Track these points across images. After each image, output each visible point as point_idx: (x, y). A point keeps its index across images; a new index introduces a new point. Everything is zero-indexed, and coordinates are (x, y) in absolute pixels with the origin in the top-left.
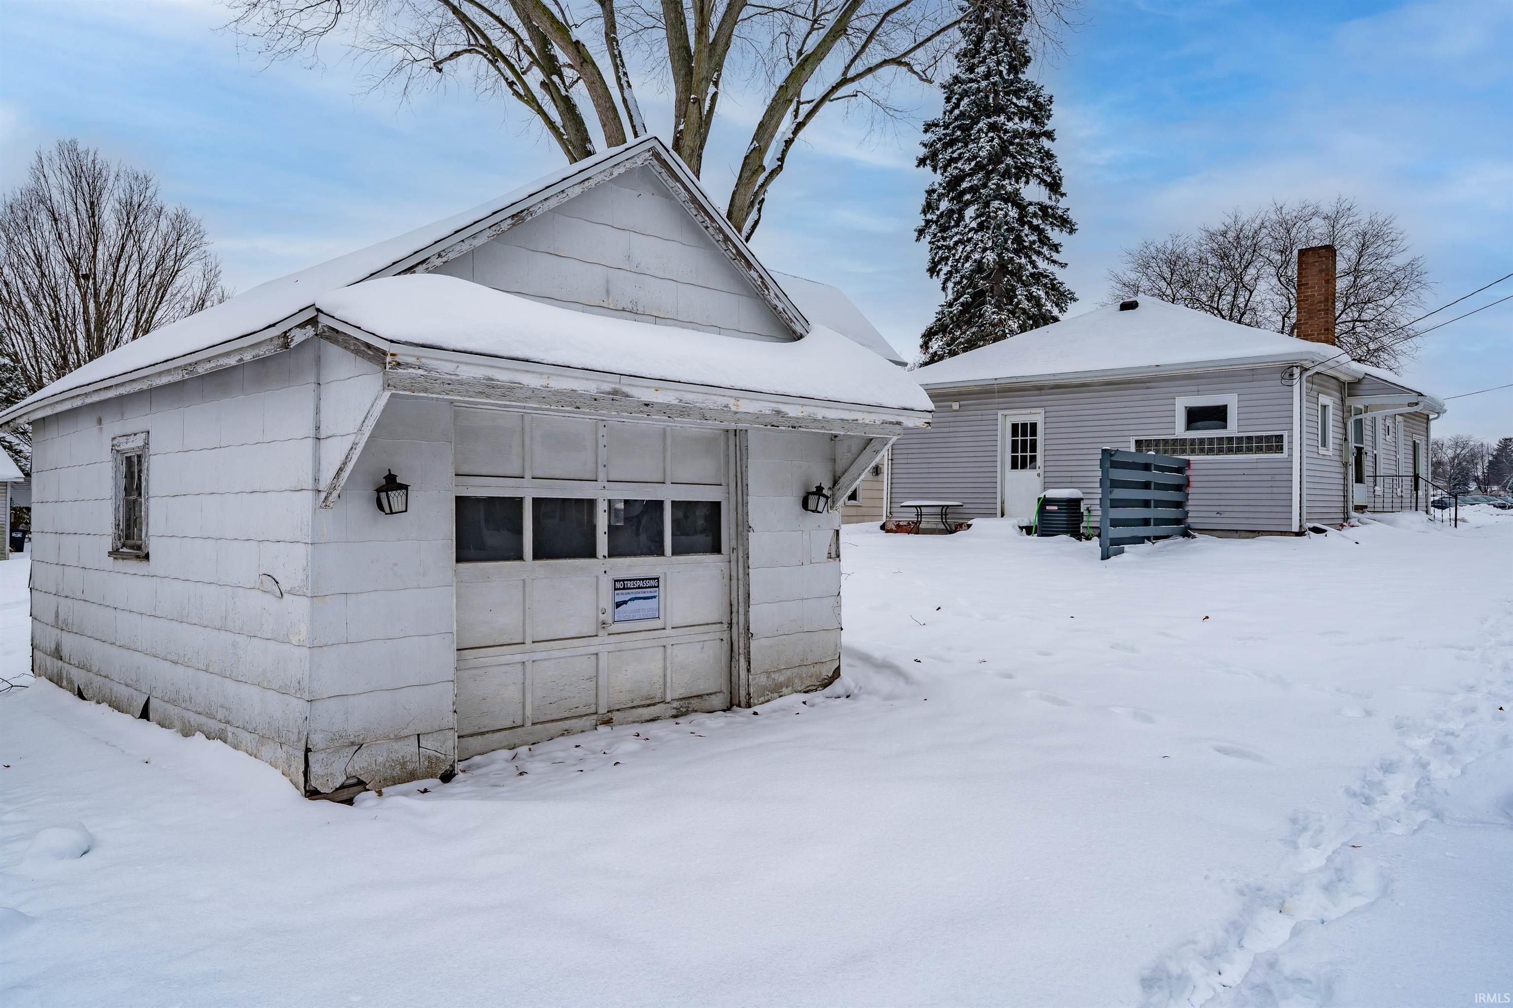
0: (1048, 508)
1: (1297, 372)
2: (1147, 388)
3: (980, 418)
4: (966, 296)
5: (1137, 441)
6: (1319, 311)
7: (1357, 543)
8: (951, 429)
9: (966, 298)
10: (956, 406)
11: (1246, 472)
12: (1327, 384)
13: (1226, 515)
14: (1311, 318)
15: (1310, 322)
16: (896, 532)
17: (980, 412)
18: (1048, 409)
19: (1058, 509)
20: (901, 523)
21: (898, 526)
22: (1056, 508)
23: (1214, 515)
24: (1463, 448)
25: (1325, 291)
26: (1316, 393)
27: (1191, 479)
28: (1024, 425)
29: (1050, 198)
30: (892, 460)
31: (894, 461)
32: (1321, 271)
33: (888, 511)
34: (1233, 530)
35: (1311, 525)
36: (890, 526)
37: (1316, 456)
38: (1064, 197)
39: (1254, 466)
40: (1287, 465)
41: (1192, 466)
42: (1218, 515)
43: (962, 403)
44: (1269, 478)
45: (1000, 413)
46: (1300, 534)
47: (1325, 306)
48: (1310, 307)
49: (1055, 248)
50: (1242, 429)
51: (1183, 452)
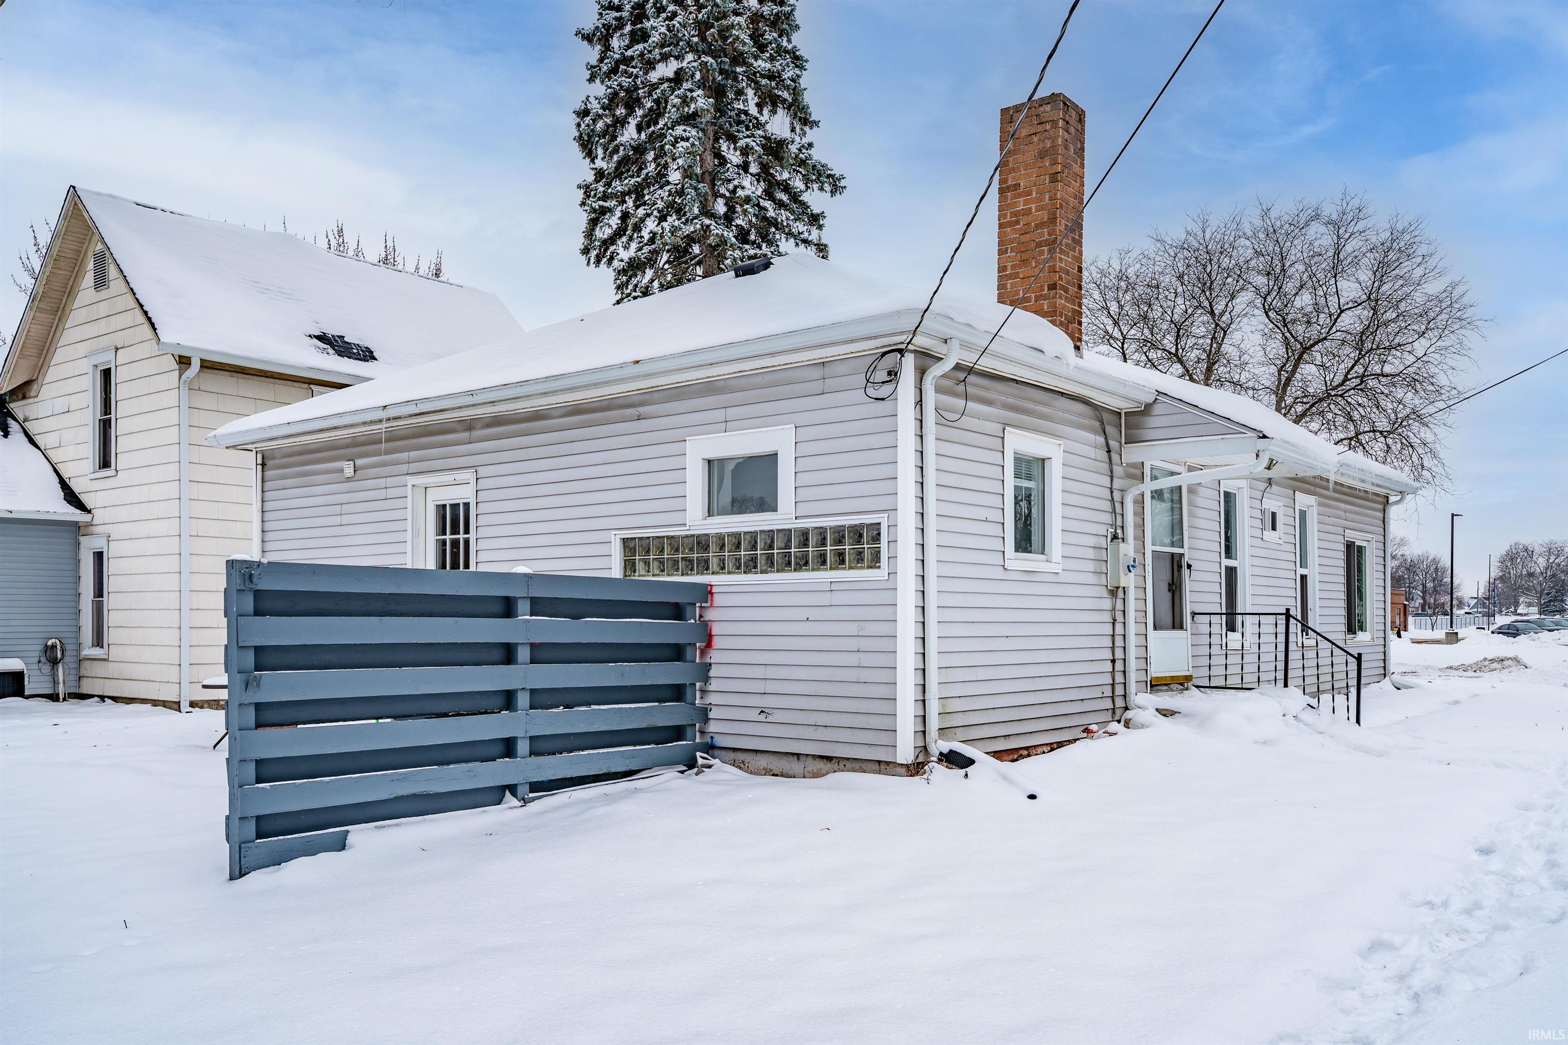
1: (909, 363)
3: (383, 493)
5: (625, 541)
6: (1039, 245)
7: (1032, 797)
8: (345, 519)
10: (349, 469)
11: (813, 614)
12: (1040, 408)
13: (778, 716)
14: (1024, 262)
15: (1022, 272)
17: (383, 482)
18: (481, 472)
23: (754, 715)
24: (1558, 556)
25: (1051, 199)
26: (1000, 427)
27: (716, 630)
28: (455, 509)
29: (793, 130)
32: (1042, 155)
34: (793, 754)
35: (945, 746)
37: (999, 573)
38: (815, 128)
39: (825, 599)
40: (885, 597)
41: (718, 600)
42: (762, 718)
43: (357, 462)
44: (852, 629)
46: (916, 769)
47: (1049, 234)
49: (815, 220)
50: (804, 509)
51: (704, 567)
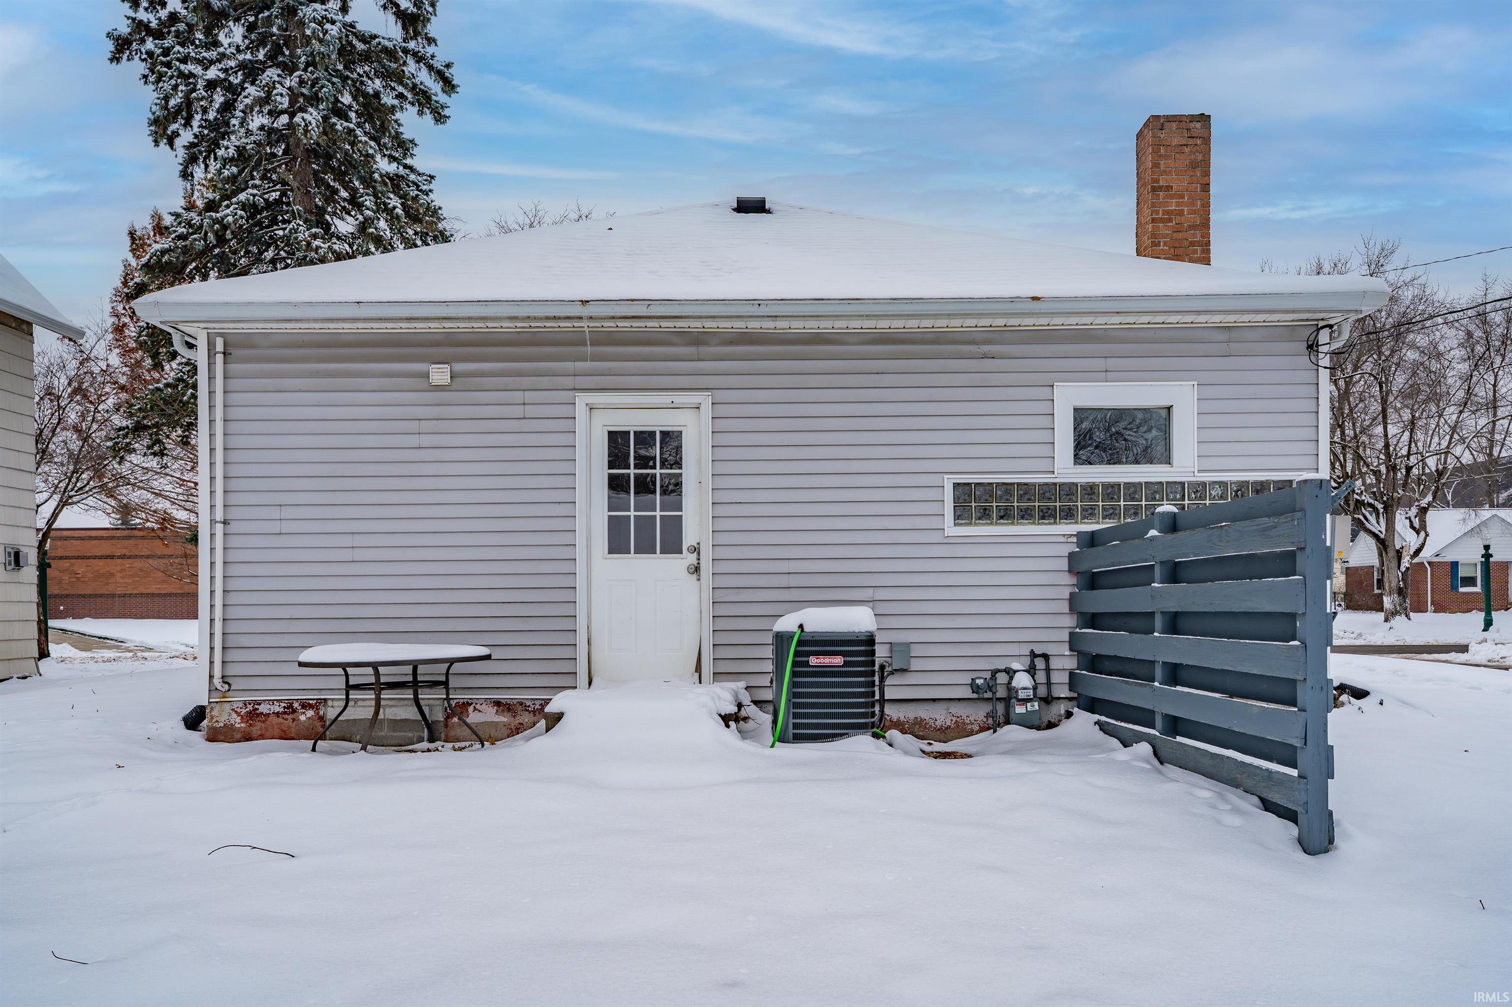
0: (813, 660)
1: (1326, 339)
2: (985, 357)
3: (518, 411)
4: (250, 191)
5: (958, 486)
8: (426, 440)
9: (254, 196)
10: (440, 374)
16: (248, 738)
17: (518, 396)
18: (721, 395)
19: (847, 663)
20: (263, 709)
21: (253, 715)
22: (839, 660)
28: (645, 438)
30: (225, 522)
31: (233, 527)
33: (217, 673)
36: (222, 716)
43: (459, 367)
45: (582, 400)
48: (1176, 236)
50: (1205, 464)
